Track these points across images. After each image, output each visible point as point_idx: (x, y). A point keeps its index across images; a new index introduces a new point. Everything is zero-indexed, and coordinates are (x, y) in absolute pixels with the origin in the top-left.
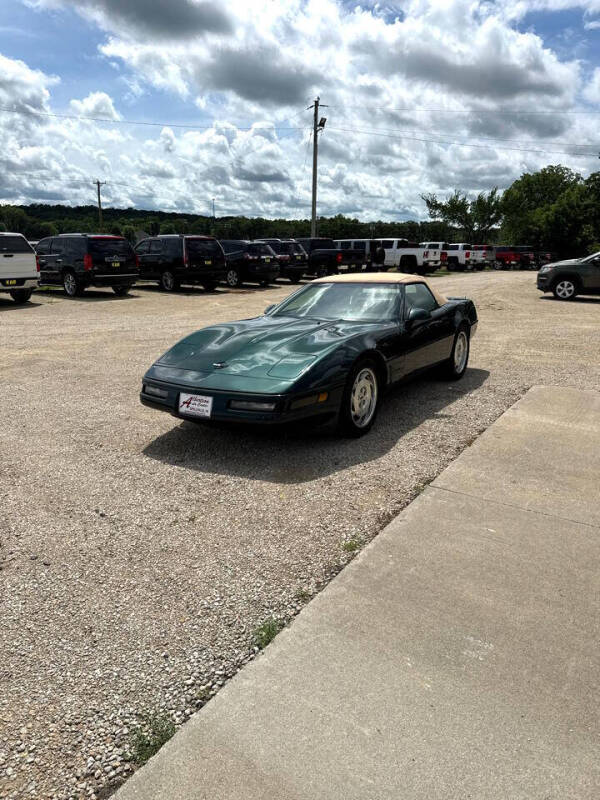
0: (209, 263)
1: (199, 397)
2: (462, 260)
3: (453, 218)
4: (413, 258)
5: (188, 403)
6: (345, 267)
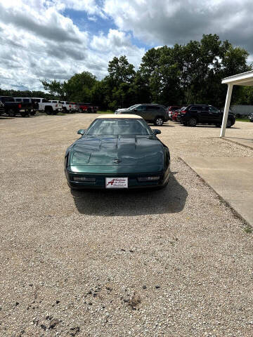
1: (119, 179)
2: (68, 108)
3: (55, 90)
4: (51, 107)
5: (112, 183)
6: (23, 111)
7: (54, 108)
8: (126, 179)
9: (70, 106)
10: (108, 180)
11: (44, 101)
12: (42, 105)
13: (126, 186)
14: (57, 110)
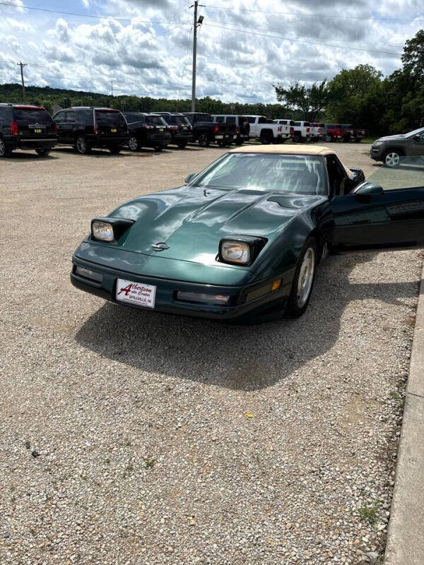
0: (115, 131)
1: (140, 285)
2: (304, 134)
3: (294, 102)
4: (270, 131)
5: (127, 291)
6: (221, 137)
7: (276, 134)
8: (153, 288)
9: (308, 130)
10: (122, 284)
11: (261, 121)
12: (256, 128)
13: (151, 305)
14: (279, 136)
